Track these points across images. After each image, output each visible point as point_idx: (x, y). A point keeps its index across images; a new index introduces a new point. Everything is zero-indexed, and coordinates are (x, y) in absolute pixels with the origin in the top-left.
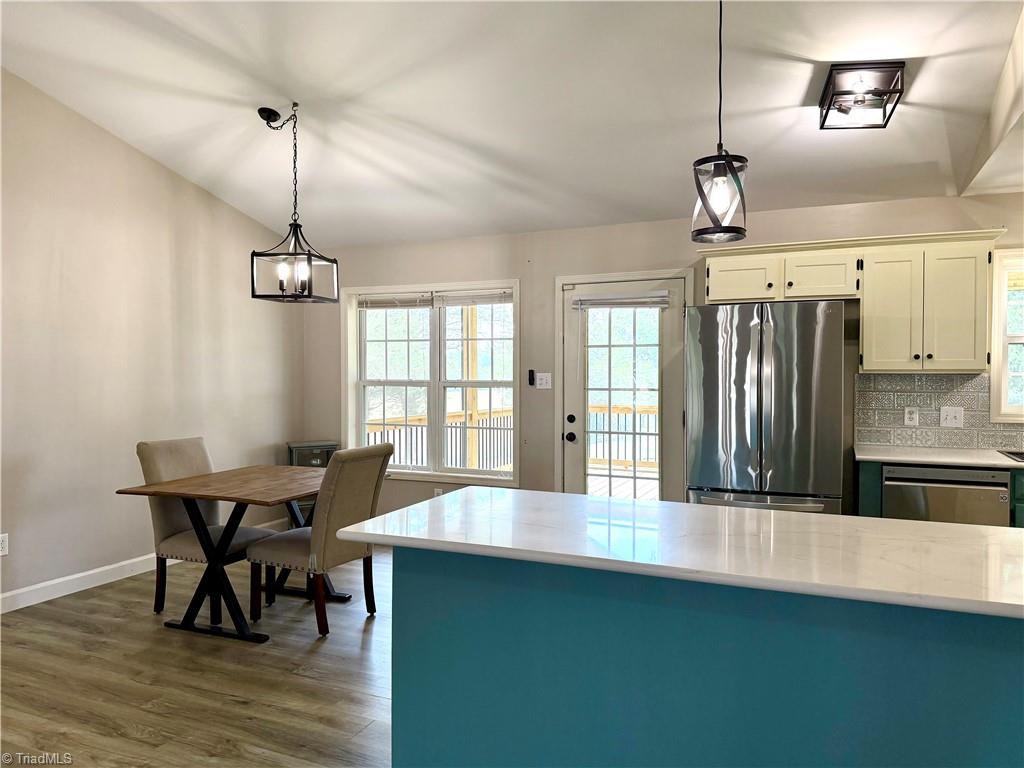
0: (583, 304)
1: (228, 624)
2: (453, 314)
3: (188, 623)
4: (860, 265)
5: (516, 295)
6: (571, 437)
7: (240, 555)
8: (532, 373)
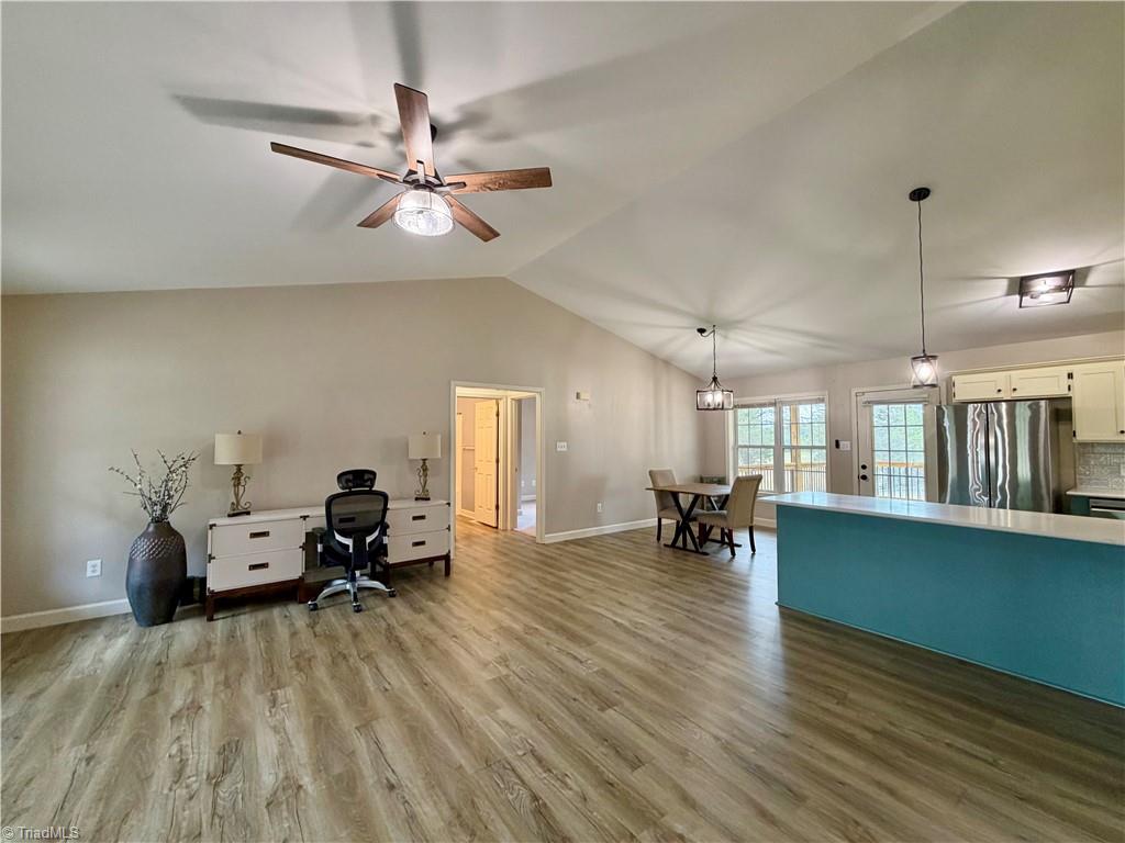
0: (870, 403)
1: (690, 546)
2: (786, 411)
3: (673, 545)
4: (1070, 376)
5: (827, 399)
6: (864, 477)
7: (695, 519)
8: (837, 442)
